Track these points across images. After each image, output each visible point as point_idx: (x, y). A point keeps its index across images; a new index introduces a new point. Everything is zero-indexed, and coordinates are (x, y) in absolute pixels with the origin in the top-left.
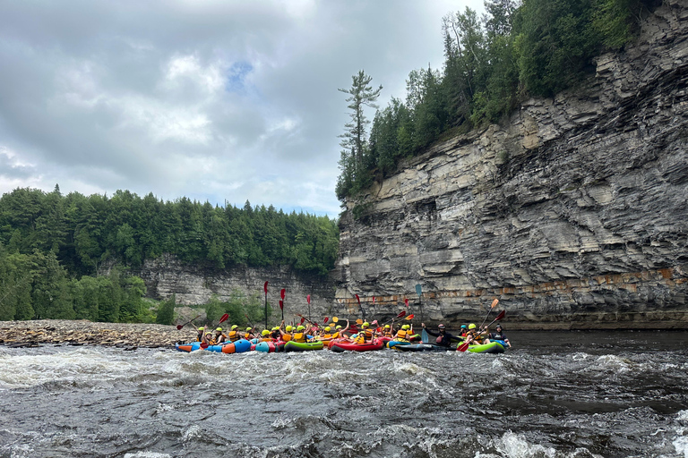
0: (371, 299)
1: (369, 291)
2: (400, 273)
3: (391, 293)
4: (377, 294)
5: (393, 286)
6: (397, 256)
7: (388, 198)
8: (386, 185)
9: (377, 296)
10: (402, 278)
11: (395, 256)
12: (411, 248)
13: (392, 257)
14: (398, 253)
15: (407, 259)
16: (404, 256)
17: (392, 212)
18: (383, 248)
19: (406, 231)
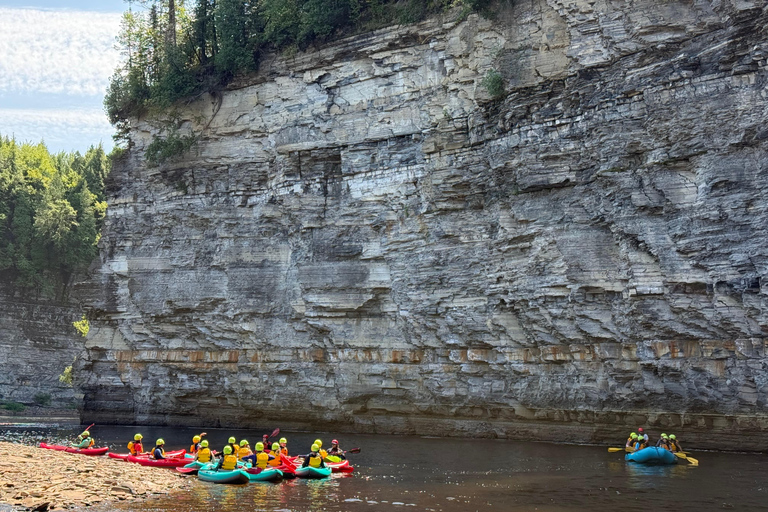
0: (174, 356)
1: (172, 336)
2: (251, 302)
3: (224, 344)
4: (189, 344)
6: (245, 265)
7: (232, 134)
8: (231, 101)
9: (191, 350)
10: (254, 314)
11: (238, 264)
12: (277, 250)
14: (247, 257)
15: (268, 272)
16: (261, 266)
17: (240, 165)
18: (213, 244)
19: (269, 212)
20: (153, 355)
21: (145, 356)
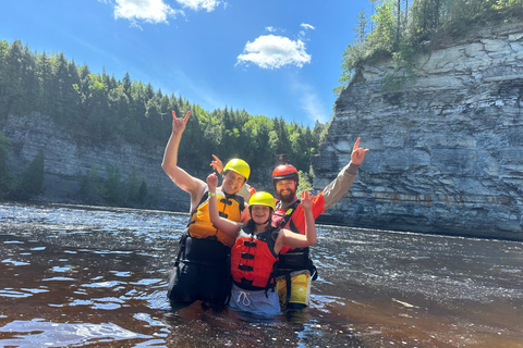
0: (379, 195)
1: (379, 185)
2: (449, 168)
3: (420, 191)
4: (389, 190)
5: (426, 184)
6: (443, 147)
7: (439, 74)
8: (436, 57)
9: (390, 193)
10: (451, 175)
11: (439, 146)
12: (465, 140)
13: (433, 147)
14: (444, 143)
15: (460, 152)
16: (455, 148)
17: (444, 91)
18: (416, 135)
19: (461, 118)
20: (361, 194)
21: (355, 194)
